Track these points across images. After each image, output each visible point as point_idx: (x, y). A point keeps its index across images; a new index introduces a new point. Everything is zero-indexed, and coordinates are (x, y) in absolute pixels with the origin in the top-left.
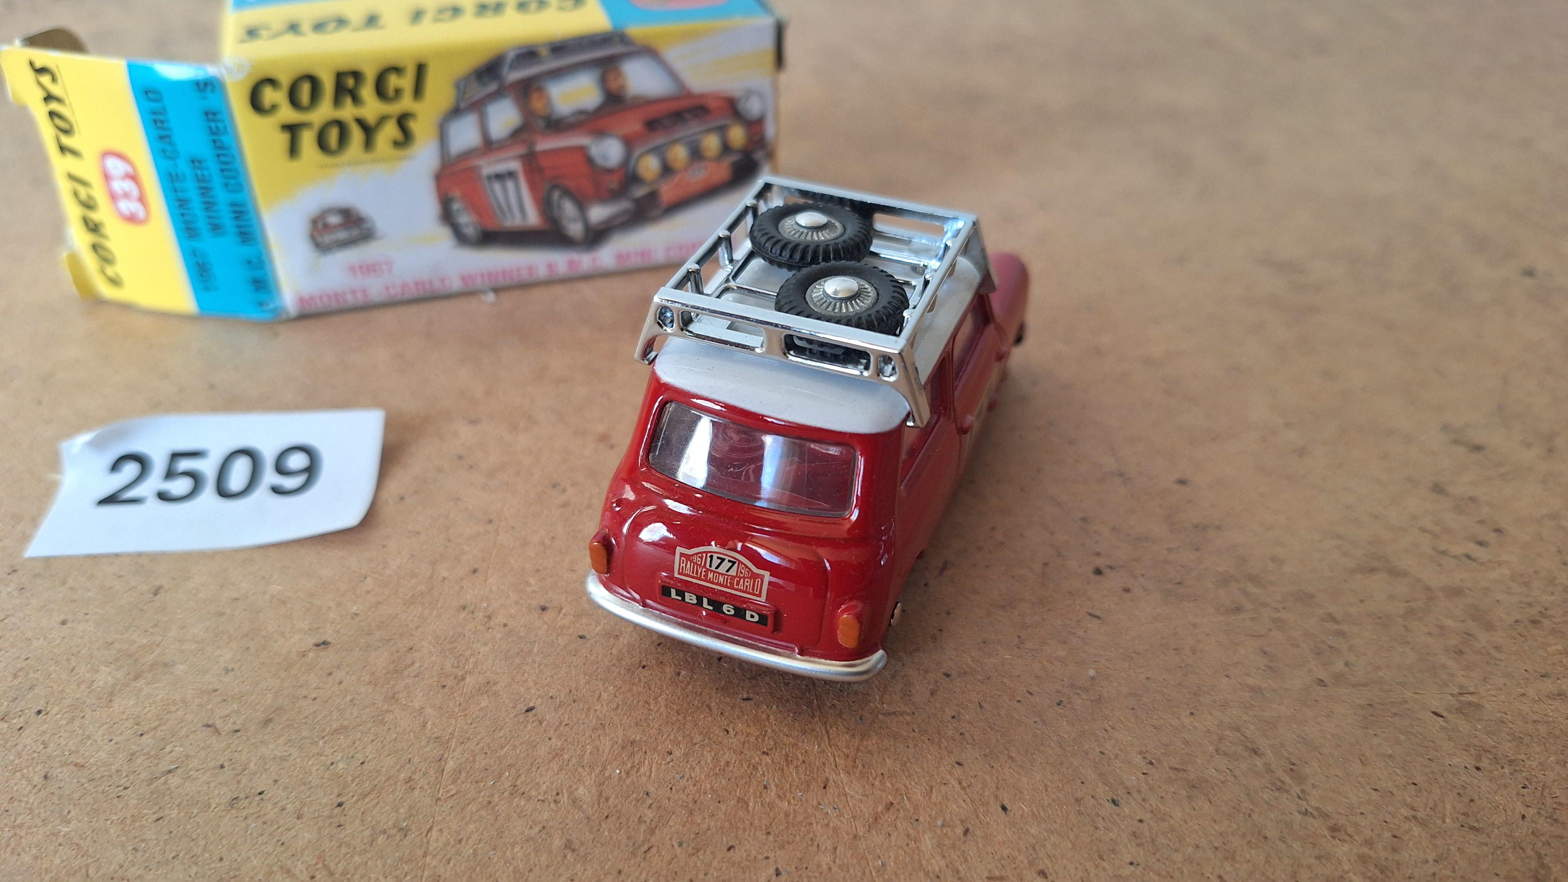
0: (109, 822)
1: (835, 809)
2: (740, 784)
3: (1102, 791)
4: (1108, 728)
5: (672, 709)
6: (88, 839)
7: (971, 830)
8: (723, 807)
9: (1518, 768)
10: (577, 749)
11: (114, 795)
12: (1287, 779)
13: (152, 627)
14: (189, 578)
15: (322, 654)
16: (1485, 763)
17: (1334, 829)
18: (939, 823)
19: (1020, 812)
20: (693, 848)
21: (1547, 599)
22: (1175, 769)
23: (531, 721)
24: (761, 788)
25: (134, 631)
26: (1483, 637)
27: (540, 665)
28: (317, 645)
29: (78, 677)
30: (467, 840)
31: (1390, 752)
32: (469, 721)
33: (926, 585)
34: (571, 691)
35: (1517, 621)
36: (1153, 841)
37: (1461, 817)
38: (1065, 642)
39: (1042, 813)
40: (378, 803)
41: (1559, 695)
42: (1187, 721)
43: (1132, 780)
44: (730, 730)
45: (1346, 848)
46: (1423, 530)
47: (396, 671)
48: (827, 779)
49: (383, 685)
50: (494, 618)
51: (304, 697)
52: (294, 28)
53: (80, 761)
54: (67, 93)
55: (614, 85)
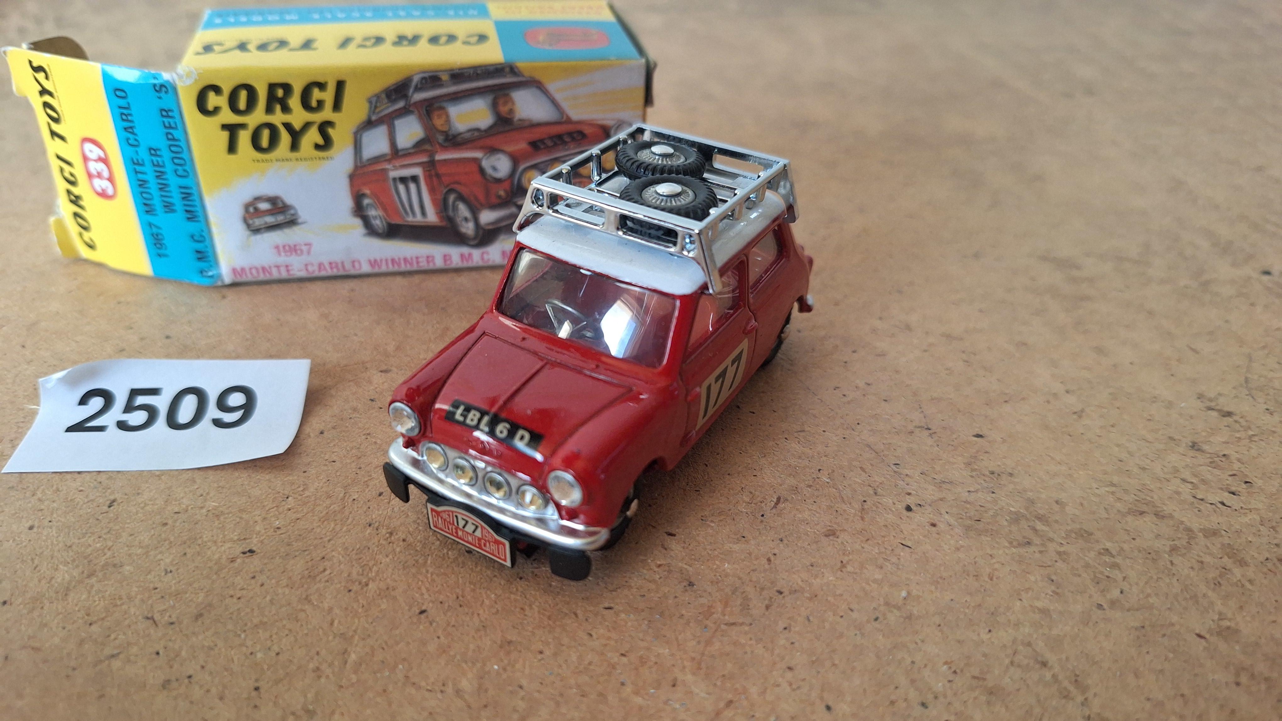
1: (682, 704)
2: (600, 681)
3: (913, 694)
4: (918, 641)
5: (544, 615)
8: (585, 700)
9: (1272, 685)
10: (462, 647)
11: (64, 675)
12: (1072, 689)
13: (105, 534)
14: (139, 494)
15: (247, 560)
16: (1244, 679)
18: (773, 719)
19: (842, 712)
22: (976, 678)
23: (423, 621)
24: (619, 685)
25: (90, 537)
26: (1238, 572)
27: (432, 575)
28: (244, 553)
29: (39, 574)
31: (1159, 667)
32: (370, 621)
33: (763, 516)
34: (458, 598)
35: (1267, 559)
38: (881, 568)
40: (289, 689)
42: (985, 636)
43: (939, 686)
44: (593, 633)
46: (1184, 480)
47: (309, 577)
48: (676, 679)
49: (298, 588)
50: (395, 534)
51: (232, 596)
52: (242, 47)
53: (37, 645)
54: (56, 89)
55: (504, 109)
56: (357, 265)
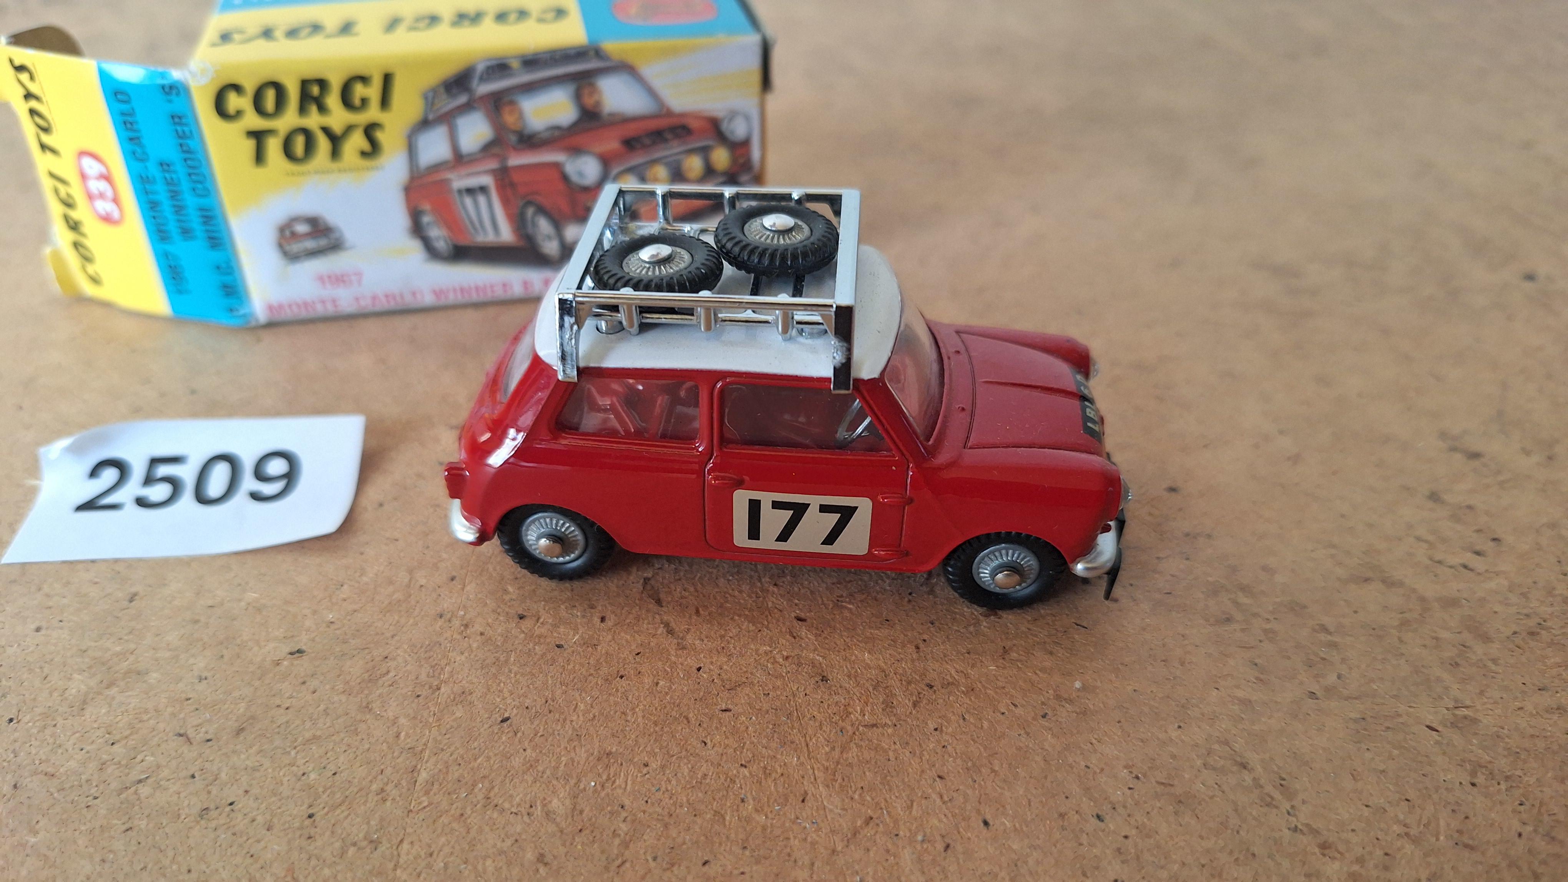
0: (77, 833)
1: (813, 823)
2: (717, 797)
3: (1087, 806)
4: (1094, 741)
5: (650, 720)
6: (57, 850)
7: (952, 846)
8: (699, 820)
9: (1514, 785)
10: (552, 760)
11: (83, 805)
12: (1277, 795)
13: (126, 635)
14: (165, 585)
15: (295, 662)
16: (1480, 779)
17: (1324, 846)
18: (920, 838)
19: (1002, 828)
20: (668, 863)
21: (1545, 610)
22: (1163, 784)
23: (506, 731)
24: (738, 801)
25: (108, 639)
26: (1479, 649)
27: (516, 675)
28: (291, 654)
29: (50, 685)
30: (439, 853)
31: (1382, 767)
32: (443, 732)
33: (910, 594)
34: (547, 702)
35: (1515, 633)
36: (1138, 858)
37: (1456, 835)
38: (1052, 653)
39: (1025, 829)
40: (349, 814)
41: (1558, 709)
42: (1174, 734)
43: (1118, 795)
44: (708, 741)
45: (1336, 865)
46: (1419, 539)
47: (370, 681)
48: (806, 793)
49: (358, 693)
50: (470, 626)
51: (278, 706)
52: (267, 33)
53: (51, 770)
54: (44, 93)
55: (589, 101)
56: (418, 296)
